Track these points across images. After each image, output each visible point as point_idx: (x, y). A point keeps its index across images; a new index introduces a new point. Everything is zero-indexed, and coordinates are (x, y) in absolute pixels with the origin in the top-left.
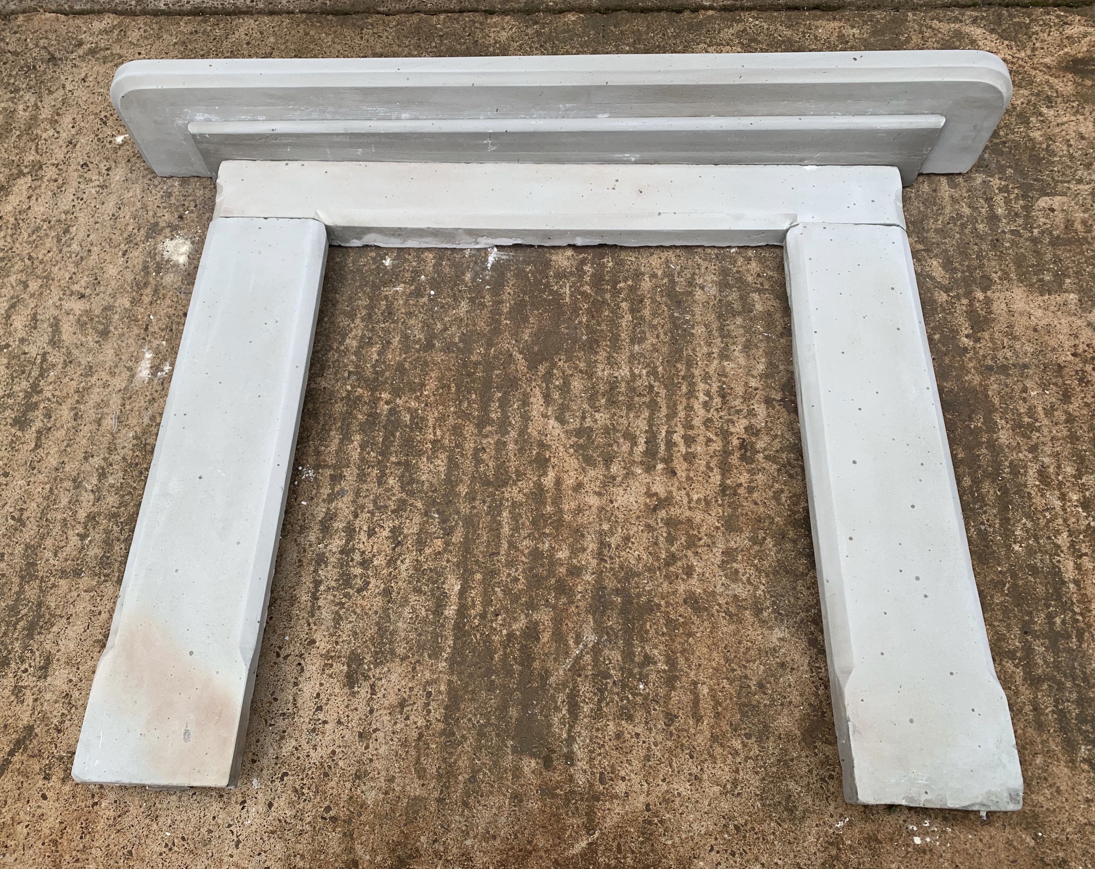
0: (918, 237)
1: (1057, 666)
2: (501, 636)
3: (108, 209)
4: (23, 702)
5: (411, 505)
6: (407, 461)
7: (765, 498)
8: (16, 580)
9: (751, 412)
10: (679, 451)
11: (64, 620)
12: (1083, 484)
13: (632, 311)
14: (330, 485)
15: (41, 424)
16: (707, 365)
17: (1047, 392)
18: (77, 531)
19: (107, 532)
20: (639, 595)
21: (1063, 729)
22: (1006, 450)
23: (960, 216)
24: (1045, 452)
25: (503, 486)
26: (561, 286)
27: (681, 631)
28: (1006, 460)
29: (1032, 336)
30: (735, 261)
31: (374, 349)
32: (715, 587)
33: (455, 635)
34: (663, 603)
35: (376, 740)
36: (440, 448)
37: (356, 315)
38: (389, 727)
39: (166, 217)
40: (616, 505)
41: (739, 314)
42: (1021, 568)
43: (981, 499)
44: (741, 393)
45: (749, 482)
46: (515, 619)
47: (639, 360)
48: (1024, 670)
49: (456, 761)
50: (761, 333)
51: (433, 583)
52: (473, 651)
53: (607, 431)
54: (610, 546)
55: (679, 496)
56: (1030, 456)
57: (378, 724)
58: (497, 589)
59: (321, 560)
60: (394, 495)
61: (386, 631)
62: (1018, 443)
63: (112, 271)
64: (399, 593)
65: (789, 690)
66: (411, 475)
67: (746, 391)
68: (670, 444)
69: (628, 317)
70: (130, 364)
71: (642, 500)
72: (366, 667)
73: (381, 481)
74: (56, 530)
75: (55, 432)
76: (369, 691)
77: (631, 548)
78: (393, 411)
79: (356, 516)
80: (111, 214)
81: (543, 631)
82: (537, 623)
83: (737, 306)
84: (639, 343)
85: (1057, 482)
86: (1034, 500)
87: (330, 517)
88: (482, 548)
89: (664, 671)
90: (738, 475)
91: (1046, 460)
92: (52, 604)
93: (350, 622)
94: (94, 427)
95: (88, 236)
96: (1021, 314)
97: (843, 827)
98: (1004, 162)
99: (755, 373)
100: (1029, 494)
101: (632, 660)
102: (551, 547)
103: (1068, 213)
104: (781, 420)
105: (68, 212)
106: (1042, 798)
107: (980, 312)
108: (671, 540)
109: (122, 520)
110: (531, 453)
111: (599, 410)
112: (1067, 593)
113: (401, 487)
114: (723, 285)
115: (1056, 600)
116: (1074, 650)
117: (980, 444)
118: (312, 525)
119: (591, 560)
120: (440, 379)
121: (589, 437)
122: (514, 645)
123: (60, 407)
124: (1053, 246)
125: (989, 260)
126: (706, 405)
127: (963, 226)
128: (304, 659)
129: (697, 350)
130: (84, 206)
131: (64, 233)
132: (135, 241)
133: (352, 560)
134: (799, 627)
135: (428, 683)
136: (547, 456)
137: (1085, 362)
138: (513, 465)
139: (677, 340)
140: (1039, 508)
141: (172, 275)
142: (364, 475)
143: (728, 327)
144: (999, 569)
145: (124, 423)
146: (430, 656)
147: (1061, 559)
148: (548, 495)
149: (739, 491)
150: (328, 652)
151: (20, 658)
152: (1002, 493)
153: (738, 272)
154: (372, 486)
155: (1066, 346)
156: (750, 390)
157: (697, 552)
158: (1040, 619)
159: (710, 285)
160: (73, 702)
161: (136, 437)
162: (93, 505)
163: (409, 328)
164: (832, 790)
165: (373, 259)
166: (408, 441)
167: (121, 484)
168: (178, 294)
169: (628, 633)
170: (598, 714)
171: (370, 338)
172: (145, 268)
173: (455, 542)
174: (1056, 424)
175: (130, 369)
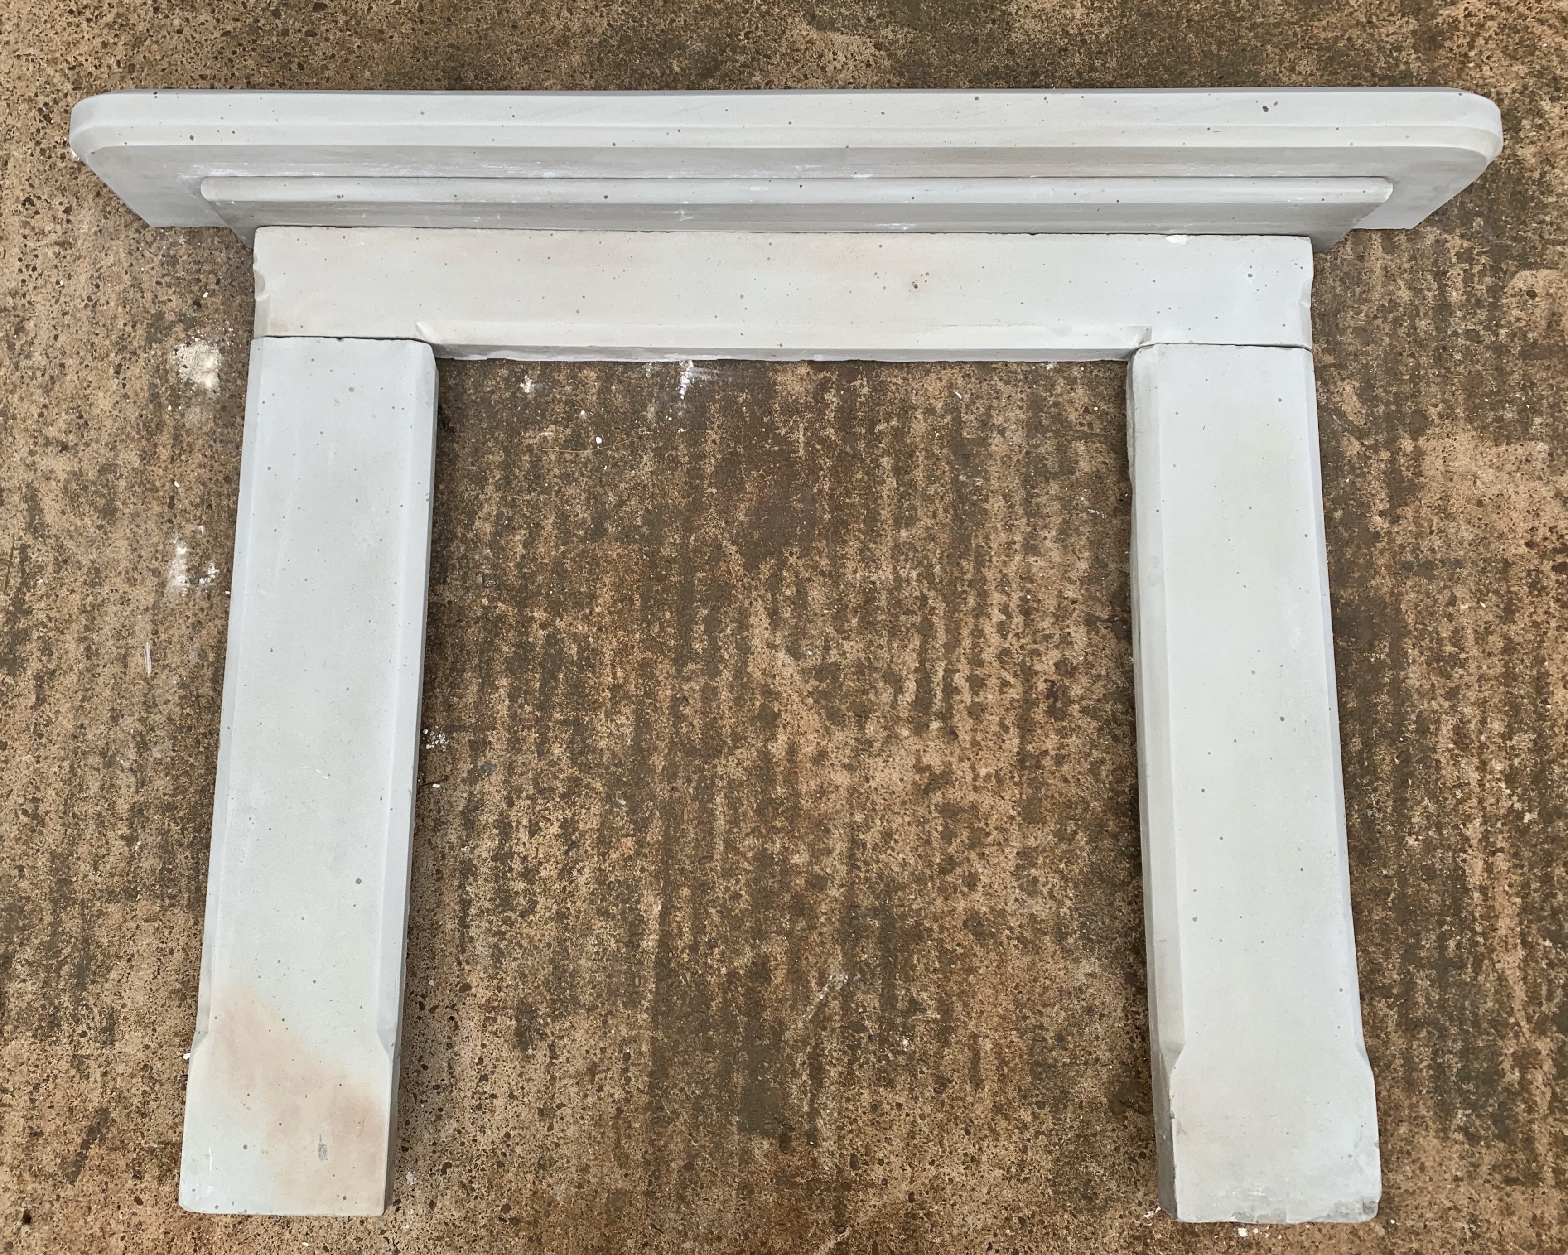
0: (1328, 342)
1: (1442, 1005)
2: (719, 976)
3: (79, 287)
4: (87, 1077)
5: (587, 786)
6: (577, 718)
7: (1079, 773)
8: (46, 905)
9: (1065, 638)
10: (962, 701)
11: (124, 963)
12: (1512, 748)
13: (898, 471)
14: (470, 756)
15: (39, 666)
16: (1004, 562)
17: (1483, 605)
18: (120, 833)
19: (163, 833)
20: (904, 917)
21: (1438, 1089)
22: (1415, 696)
23: (1394, 304)
24: (1468, 699)
25: (715, 757)
26: (791, 428)
27: (959, 966)
28: (1413, 712)
29: (1473, 514)
30: (1053, 385)
31: (518, 537)
32: (1006, 904)
33: (657, 974)
34: (935, 927)
35: (562, 1119)
36: (623, 698)
37: (486, 479)
38: (577, 1101)
39: (174, 302)
40: (873, 784)
41: (1055, 476)
42: (1413, 872)
43: (1372, 771)
44: (1052, 609)
45: (1059, 749)
46: (738, 953)
47: (907, 555)
48: (1399, 1012)
49: (666, 1143)
50: (1085, 510)
51: (624, 902)
52: (683, 997)
53: (860, 669)
54: (864, 846)
55: (963, 770)
56: (1447, 704)
57: (562, 1097)
58: (712, 910)
59: (467, 870)
60: (562, 771)
61: (565, 971)
62: (1433, 685)
63: (103, 402)
64: (578, 917)
65: (1095, 1043)
66: (583, 741)
67: (1059, 606)
68: (950, 690)
69: (892, 482)
70: (155, 564)
71: (910, 776)
72: (542, 1022)
73: (542, 749)
74: (90, 830)
75: (62, 678)
76: (548, 1054)
77: (893, 849)
78: (552, 640)
79: (511, 804)
80: (85, 297)
81: (775, 969)
82: (766, 957)
83: (1052, 463)
84: (907, 526)
85: (1477, 744)
86: (1443, 772)
87: (474, 806)
88: (689, 851)
89: (935, 1021)
90: (1043, 738)
91: (1468, 711)
92: (103, 940)
93: (515, 959)
94: (118, 669)
95: (56, 337)
96: (1463, 477)
97: (1152, 1219)
98: (1470, 206)
99: (1073, 575)
100: (1438, 761)
101: (894, 1007)
102: (784, 847)
103: (1554, 300)
104: (1108, 651)
105: (17, 293)
106: (1401, 1177)
107: (1405, 473)
108: (948, 836)
109: (181, 814)
110: (753, 705)
111: (849, 636)
112: (1469, 905)
113: (571, 759)
114: (1033, 427)
115: (1453, 915)
116: (1466, 984)
117: (1379, 687)
118: (450, 818)
119: (838, 867)
120: (618, 587)
121: (835, 679)
122: (736, 988)
123: (62, 637)
124: (1524, 359)
125: (1428, 384)
126: (1002, 629)
127: (1397, 323)
128: (457, 1011)
129: (992, 537)
130: (40, 282)
131: (16, 332)
132: (131, 348)
133: (511, 870)
134: (1115, 957)
135: (625, 1042)
136: (776, 710)
137: (1543, 556)
138: (727, 723)
139: (962, 521)
140: (1448, 784)
141: (198, 410)
142: (518, 740)
143: (1039, 500)
144: (1385, 872)
145: (161, 663)
146: (625, 1005)
147: (1468, 857)
148: (778, 770)
149: (1044, 762)
150: (488, 1001)
151: (73, 1016)
152: (1401, 762)
153: (1056, 404)
154: (529, 758)
155: (1520, 531)
156: (1065, 603)
157: (983, 854)
158: (1429, 941)
159: (1013, 427)
160: (155, 1076)
161: (182, 685)
162: (137, 792)
163: (567, 501)
164: (1142, 1172)
165: (506, 380)
166: (576, 687)
167: (172, 758)
168: (212, 442)
169: (888, 968)
170: (848, 1080)
171: (510, 519)
172: (154, 397)
173: (652, 842)
174: (1489, 655)
175: (156, 573)
